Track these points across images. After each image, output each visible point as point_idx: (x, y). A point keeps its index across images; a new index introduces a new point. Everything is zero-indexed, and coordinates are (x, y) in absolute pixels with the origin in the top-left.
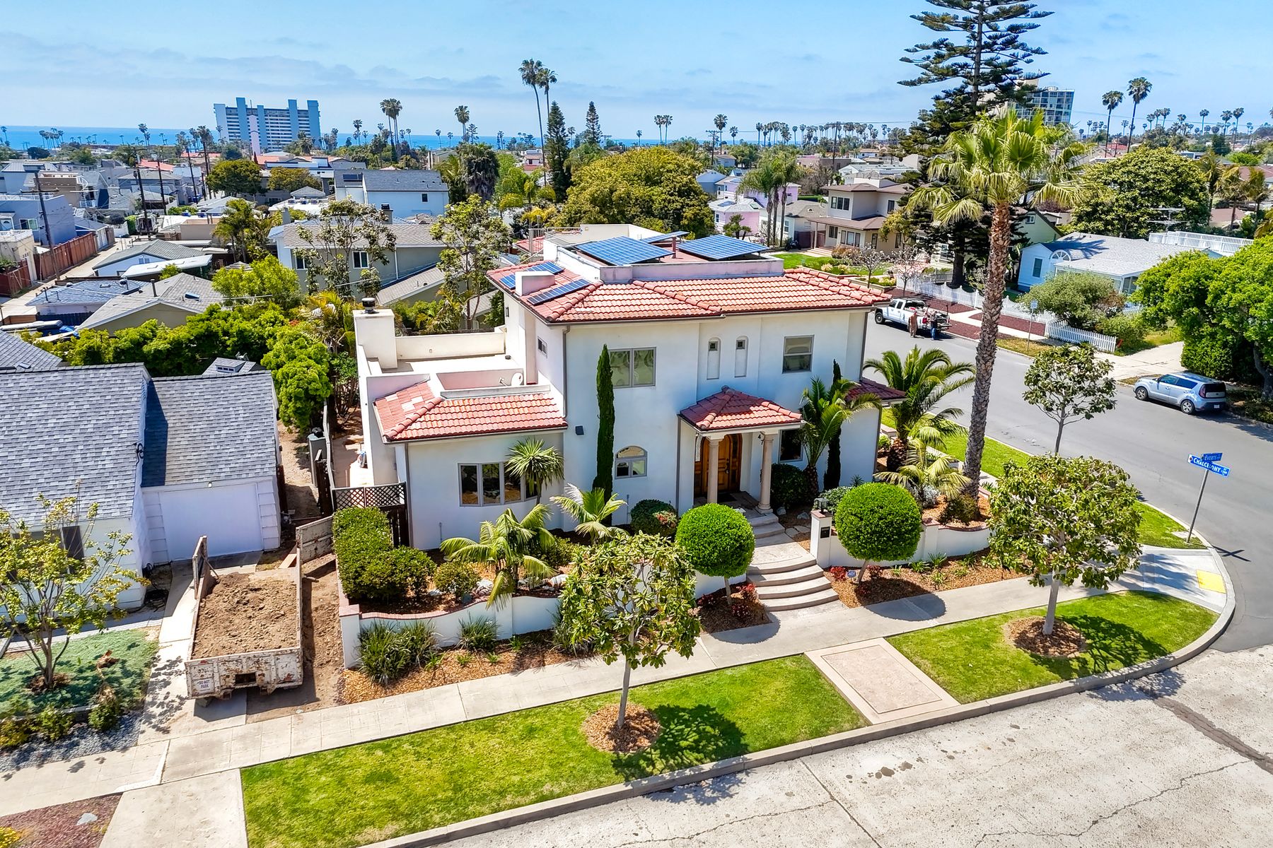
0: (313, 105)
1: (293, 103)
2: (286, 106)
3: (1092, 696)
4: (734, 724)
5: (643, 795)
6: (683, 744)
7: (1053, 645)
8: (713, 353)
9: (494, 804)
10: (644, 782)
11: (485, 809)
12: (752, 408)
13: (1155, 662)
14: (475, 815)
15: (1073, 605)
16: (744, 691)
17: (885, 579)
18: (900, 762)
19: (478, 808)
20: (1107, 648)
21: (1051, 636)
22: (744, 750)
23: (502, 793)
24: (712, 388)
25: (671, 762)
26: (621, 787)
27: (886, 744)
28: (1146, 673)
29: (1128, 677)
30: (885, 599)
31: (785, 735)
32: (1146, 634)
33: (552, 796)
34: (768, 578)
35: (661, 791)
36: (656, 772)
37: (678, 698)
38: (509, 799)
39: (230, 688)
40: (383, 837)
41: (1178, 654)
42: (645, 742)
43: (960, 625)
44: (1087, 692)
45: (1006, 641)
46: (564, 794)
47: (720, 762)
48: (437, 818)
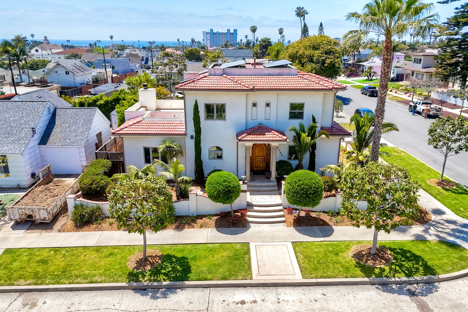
0: (235, 31)
1: (229, 30)
2: (226, 32)
3: (377, 288)
4: (191, 267)
5: (132, 289)
6: (163, 271)
7: (372, 259)
8: (254, 108)
9: (71, 281)
10: (135, 284)
11: (67, 282)
12: (266, 133)
13: (425, 278)
14: (62, 283)
15: (400, 243)
16: (207, 254)
17: (311, 216)
18: (252, 299)
19: (65, 281)
20: (401, 266)
21: (373, 255)
22: (187, 279)
23: (77, 277)
24: (252, 124)
25: (152, 278)
26: (124, 284)
27: (254, 290)
28: (417, 283)
29: (405, 282)
30: (306, 225)
31: (209, 276)
32: (429, 263)
33: (96, 282)
34: (255, 208)
35: (141, 289)
36: (143, 281)
37: (178, 252)
38: (79, 280)
39: (24, 219)
40: (24, 284)
41: (442, 276)
42: (149, 267)
43: (332, 242)
44: (377, 286)
45: (349, 254)
46: (101, 282)
47: (172, 282)
48: (47, 282)
